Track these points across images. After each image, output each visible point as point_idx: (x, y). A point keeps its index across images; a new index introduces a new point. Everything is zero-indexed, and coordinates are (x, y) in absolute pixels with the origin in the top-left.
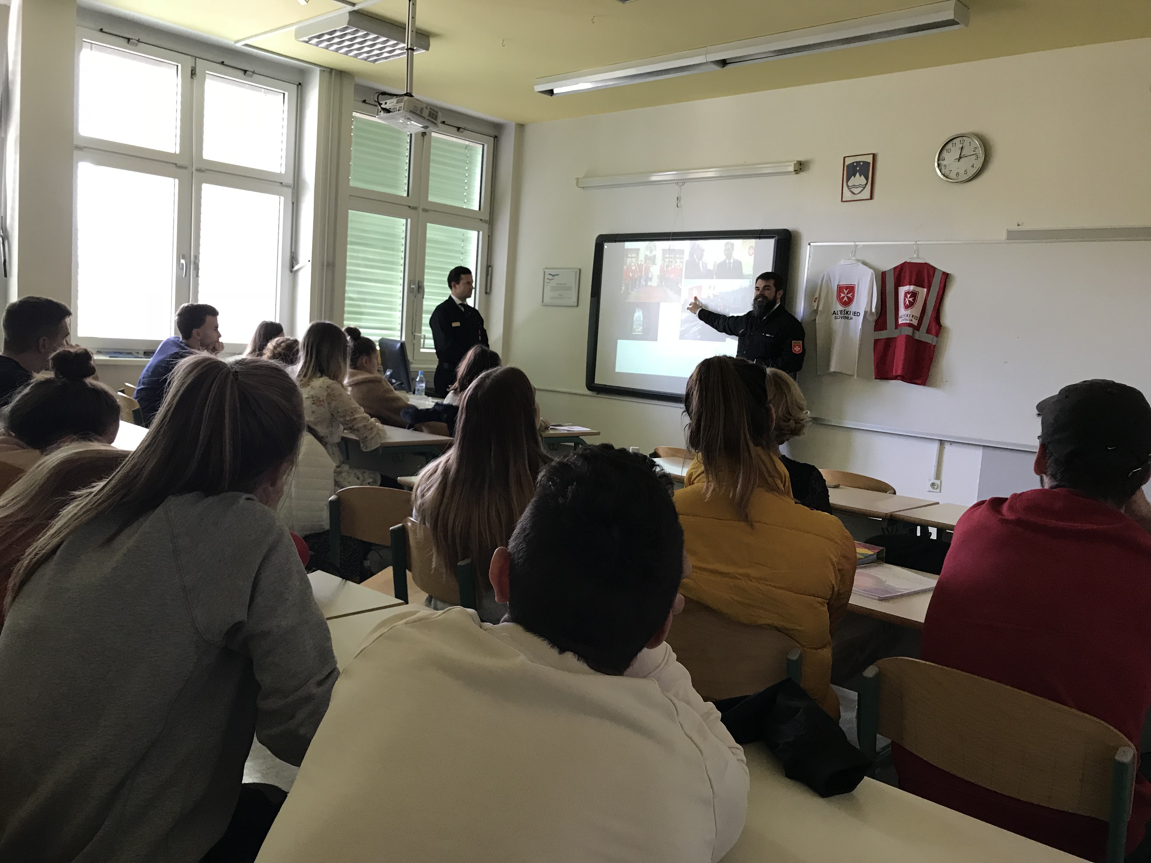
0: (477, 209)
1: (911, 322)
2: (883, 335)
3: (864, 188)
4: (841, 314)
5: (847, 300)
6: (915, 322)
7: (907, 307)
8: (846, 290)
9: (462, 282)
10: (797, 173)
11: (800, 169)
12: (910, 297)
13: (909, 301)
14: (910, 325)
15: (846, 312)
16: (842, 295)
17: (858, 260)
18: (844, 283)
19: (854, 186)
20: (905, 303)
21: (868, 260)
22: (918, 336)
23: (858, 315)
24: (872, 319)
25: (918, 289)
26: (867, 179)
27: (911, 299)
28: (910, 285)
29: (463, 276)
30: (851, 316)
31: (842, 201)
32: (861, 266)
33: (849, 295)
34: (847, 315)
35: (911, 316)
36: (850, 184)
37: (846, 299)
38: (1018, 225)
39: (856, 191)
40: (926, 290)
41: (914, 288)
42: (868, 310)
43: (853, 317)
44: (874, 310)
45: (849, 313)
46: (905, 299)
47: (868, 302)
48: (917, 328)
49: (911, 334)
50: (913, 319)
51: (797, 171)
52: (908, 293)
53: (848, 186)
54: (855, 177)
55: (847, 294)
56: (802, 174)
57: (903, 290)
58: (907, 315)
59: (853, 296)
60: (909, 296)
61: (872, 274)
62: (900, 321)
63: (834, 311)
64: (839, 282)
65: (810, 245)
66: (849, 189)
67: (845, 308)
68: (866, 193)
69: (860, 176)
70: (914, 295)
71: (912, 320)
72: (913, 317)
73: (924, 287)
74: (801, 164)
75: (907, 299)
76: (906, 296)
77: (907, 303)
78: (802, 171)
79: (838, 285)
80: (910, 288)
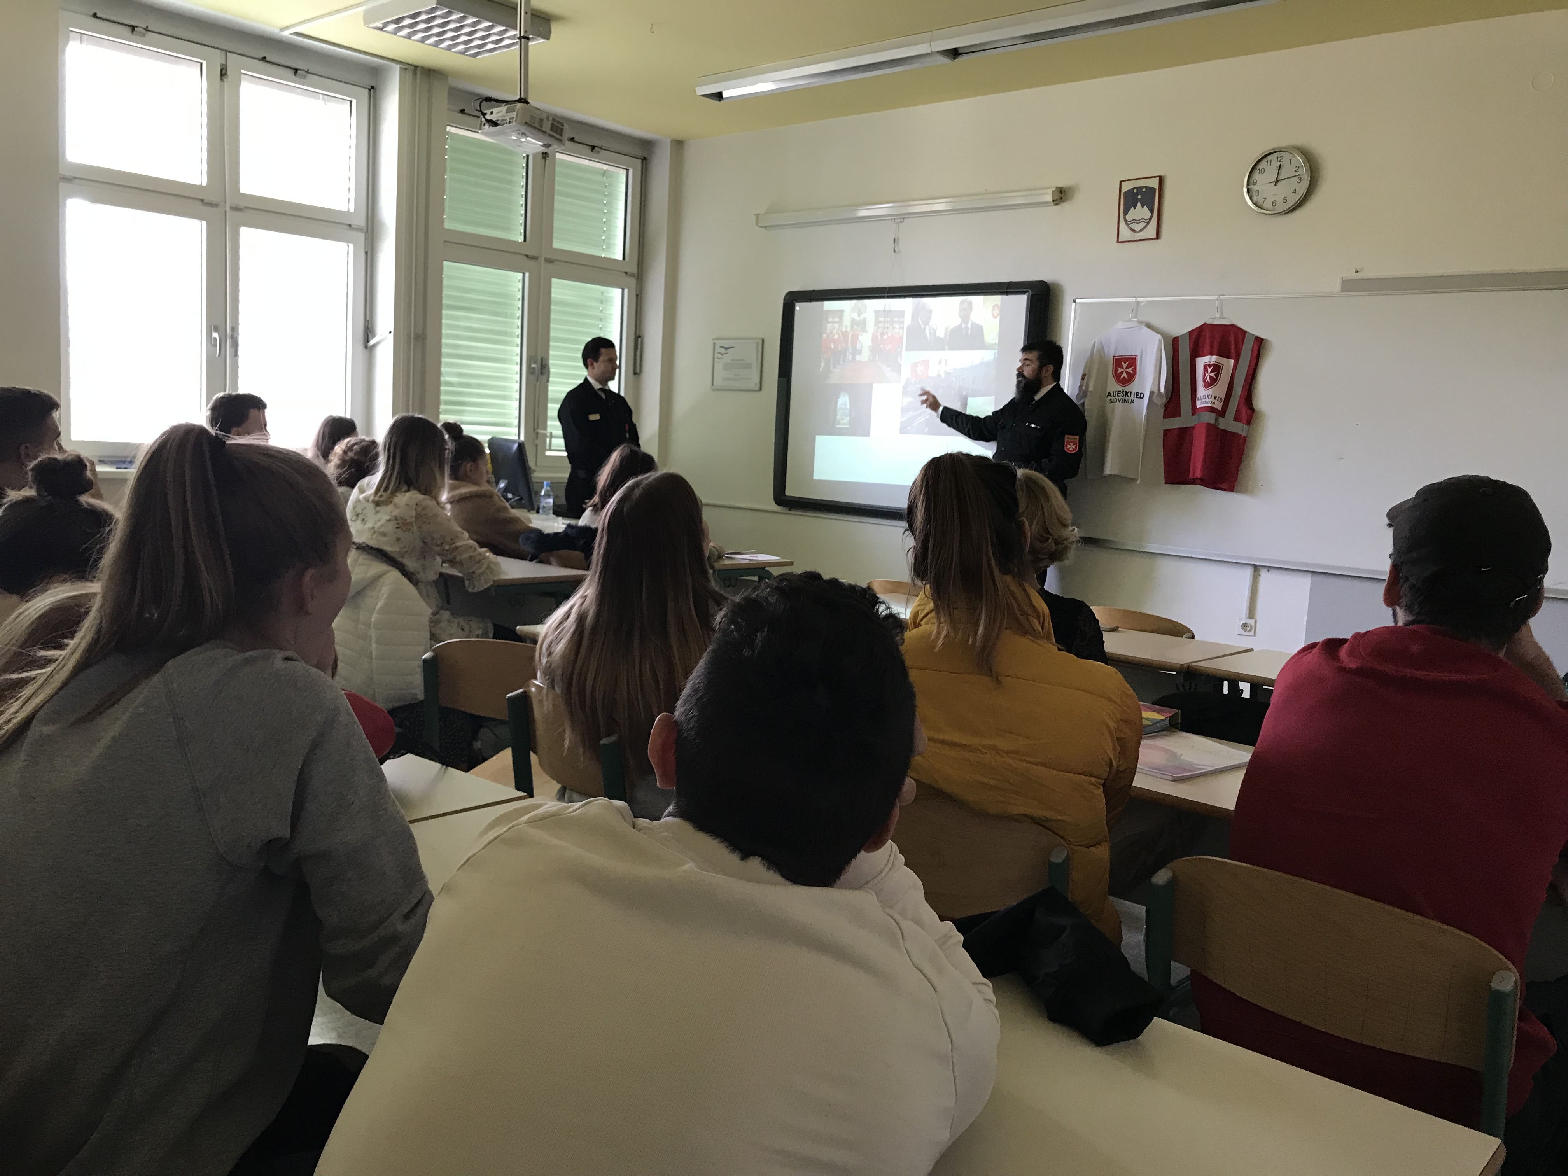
0: (621, 258)
1: (1213, 406)
2: (1176, 423)
3: (1148, 223)
4: (1118, 396)
5: (1126, 377)
6: (1219, 406)
7: (1207, 385)
8: (1125, 363)
9: (601, 359)
10: (1056, 204)
11: (1061, 198)
12: (1211, 372)
13: (1211, 377)
14: (1212, 410)
15: (1125, 393)
16: (1120, 370)
17: (1141, 323)
18: (1122, 353)
19: (1134, 221)
20: (1204, 380)
21: (1154, 322)
22: (1223, 424)
23: (1142, 396)
24: (1161, 402)
25: (1223, 360)
26: (1152, 211)
27: (1213, 374)
28: (1212, 354)
29: (603, 351)
30: (1132, 398)
31: (1118, 242)
32: (1145, 329)
33: (1130, 370)
34: (1126, 398)
35: (1213, 397)
36: (1128, 217)
37: (1124, 375)
38: (1357, 272)
39: (1137, 227)
40: (1233, 361)
41: (1217, 359)
42: (1156, 390)
43: (1135, 400)
44: (1162, 390)
45: (1129, 394)
46: (1205, 375)
47: (1154, 380)
48: (1221, 413)
49: (1213, 422)
50: (1216, 402)
51: (1057, 200)
52: (1210, 365)
53: (1126, 221)
54: (1135, 209)
55: (1127, 368)
56: (1064, 205)
57: (1202, 362)
58: (1208, 396)
59: (1135, 370)
60: (1210, 370)
61: (1160, 341)
62: (1199, 405)
63: (1109, 393)
64: (1116, 352)
65: (1075, 301)
66: (1128, 225)
67: (1124, 388)
68: (1151, 231)
69: (1143, 208)
70: (1217, 368)
71: (1214, 403)
72: (1215, 398)
73: (1229, 357)
74: (1061, 192)
75: (1207, 374)
76: (1206, 370)
77: (1208, 379)
78: (1063, 202)
79: (1114, 357)
80: (1211, 359)
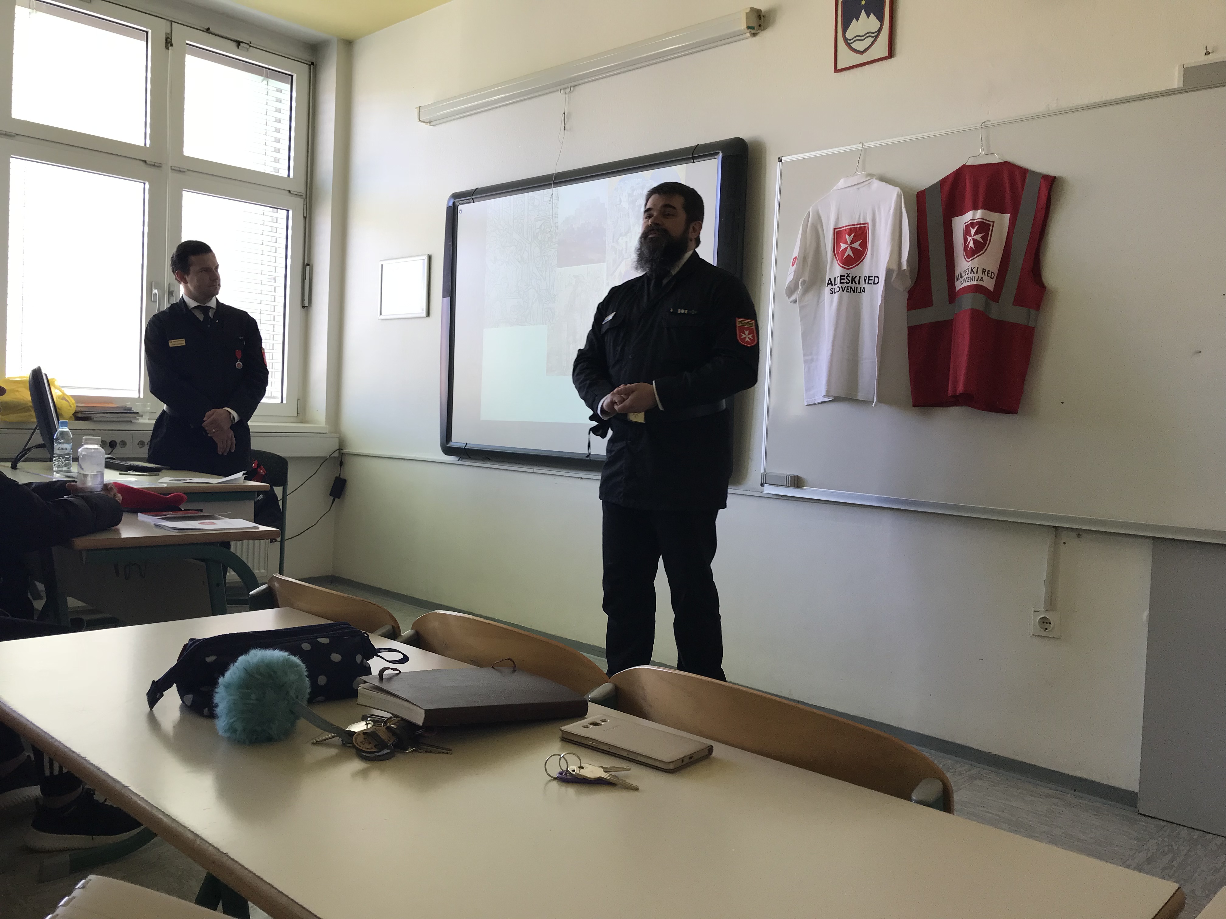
0: (286, 176)
1: (981, 283)
2: (927, 316)
3: (876, 38)
4: (841, 283)
5: (852, 255)
6: (989, 284)
7: (971, 254)
8: (849, 235)
9: (192, 269)
10: (754, 35)
11: (760, 26)
12: (975, 234)
13: (974, 240)
14: (977, 289)
15: (850, 279)
16: (843, 246)
17: (871, 175)
18: (845, 222)
19: (860, 38)
20: (966, 247)
21: (891, 173)
22: (995, 312)
23: (876, 282)
24: (902, 288)
25: (993, 216)
26: (881, 19)
27: (978, 237)
28: (975, 208)
29: (193, 258)
30: (862, 285)
31: (836, 70)
32: (876, 184)
33: (856, 245)
34: (853, 285)
35: (980, 271)
36: (849, 35)
37: (849, 252)
38: (1208, 53)
39: (860, 46)
40: (1008, 216)
41: (983, 214)
42: (895, 267)
43: (867, 287)
44: (905, 266)
45: (857, 280)
46: (966, 240)
47: (892, 252)
48: (994, 296)
49: (980, 307)
50: (985, 278)
51: (753, 28)
52: (972, 225)
53: (846, 40)
54: (857, 20)
55: (852, 243)
56: (766, 36)
57: (960, 223)
58: (972, 270)
59: (864, 245)
60: (973, 231)
61: (899, 196)
62: (960, 285)
63: (830, 279)
64: (837, 220)
65: (780, 160)
66: (849, 45)
67: (848, 271)
68: (881, 48)
69: (868, 16)
70: (984, 227)
71: (982, 280)
72: (984, 272)
73: (1002, 211)
74: (759, 17)
75: (969, 238)
76: (967, 232)
77: (971, 244)
78: (764, 29)
80: (974, 215)
